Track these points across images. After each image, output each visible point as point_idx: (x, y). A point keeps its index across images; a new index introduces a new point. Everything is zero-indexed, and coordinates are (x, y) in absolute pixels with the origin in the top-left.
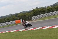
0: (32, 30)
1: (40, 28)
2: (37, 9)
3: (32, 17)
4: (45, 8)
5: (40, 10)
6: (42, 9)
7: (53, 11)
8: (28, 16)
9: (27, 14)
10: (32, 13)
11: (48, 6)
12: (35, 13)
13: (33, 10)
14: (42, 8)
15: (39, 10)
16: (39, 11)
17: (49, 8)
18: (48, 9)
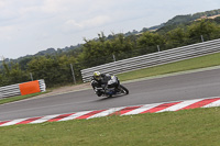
0: (82, 119)
1: (111, 111)
2: (102, 39)
3: (83, 71)
4: (132, 36)
5: (114, 45)
6: (121, 40)
7: (164, 48)
8: (68, 66)
9: (62, 58)
10: (82, 55)
11: (145, 30)
12: (92, 54)
13: (88, 45)
14: (120, 36)
15: (108, 44)
16: (108, 47)
17: (148, 37)
18: (143, 42)
